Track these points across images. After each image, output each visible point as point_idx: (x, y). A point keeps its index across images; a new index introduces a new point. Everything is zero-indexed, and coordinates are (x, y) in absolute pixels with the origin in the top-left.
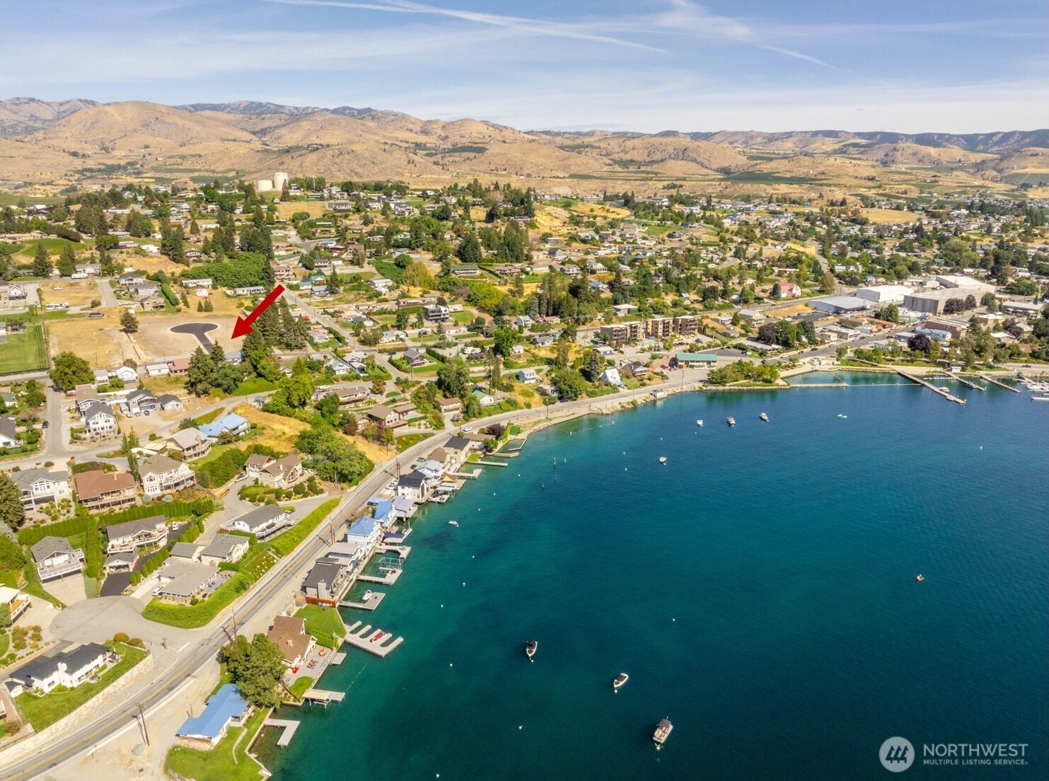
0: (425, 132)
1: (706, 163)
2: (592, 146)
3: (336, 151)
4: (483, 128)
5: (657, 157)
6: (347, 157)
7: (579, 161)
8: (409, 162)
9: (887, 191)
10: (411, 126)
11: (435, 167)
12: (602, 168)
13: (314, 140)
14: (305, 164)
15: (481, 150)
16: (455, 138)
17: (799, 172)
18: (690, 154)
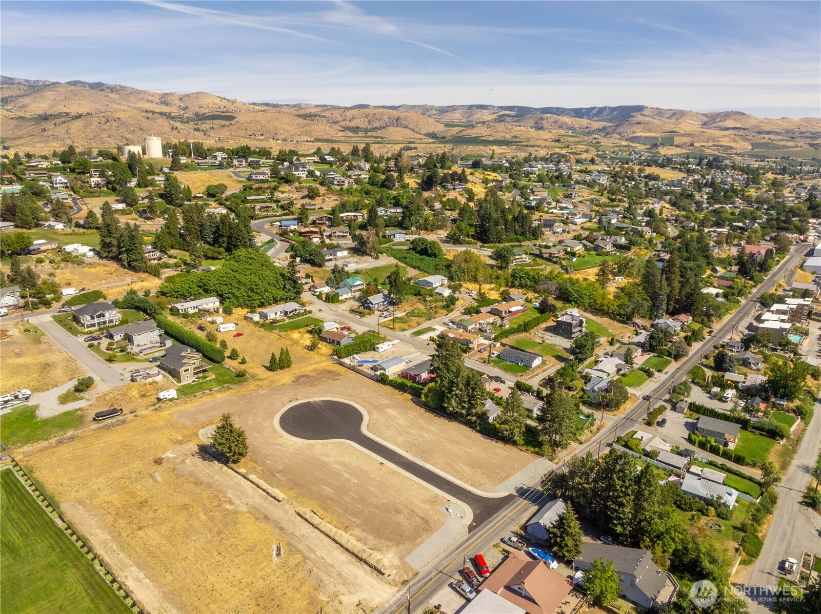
0: (166, 103)
1: (416, 129)
2: (319, 116)
3: (102, 119)
4: (218, 101)
5: (377, 124)
6: (114, 123)
7: (318, 128)
8: (172, 128)
9: (573, 150)
10: (150, 98)
11: (197, 133)
12: (337, 134)
13: (61, 109)
14: (72, 131)
15: (230, 118)
16: (194, 109)
17: (499, 136)
18: (403, 122)
